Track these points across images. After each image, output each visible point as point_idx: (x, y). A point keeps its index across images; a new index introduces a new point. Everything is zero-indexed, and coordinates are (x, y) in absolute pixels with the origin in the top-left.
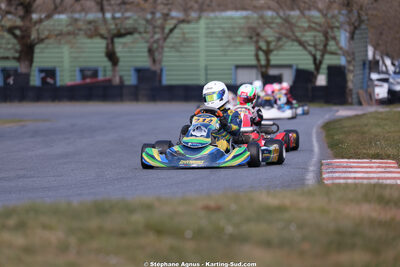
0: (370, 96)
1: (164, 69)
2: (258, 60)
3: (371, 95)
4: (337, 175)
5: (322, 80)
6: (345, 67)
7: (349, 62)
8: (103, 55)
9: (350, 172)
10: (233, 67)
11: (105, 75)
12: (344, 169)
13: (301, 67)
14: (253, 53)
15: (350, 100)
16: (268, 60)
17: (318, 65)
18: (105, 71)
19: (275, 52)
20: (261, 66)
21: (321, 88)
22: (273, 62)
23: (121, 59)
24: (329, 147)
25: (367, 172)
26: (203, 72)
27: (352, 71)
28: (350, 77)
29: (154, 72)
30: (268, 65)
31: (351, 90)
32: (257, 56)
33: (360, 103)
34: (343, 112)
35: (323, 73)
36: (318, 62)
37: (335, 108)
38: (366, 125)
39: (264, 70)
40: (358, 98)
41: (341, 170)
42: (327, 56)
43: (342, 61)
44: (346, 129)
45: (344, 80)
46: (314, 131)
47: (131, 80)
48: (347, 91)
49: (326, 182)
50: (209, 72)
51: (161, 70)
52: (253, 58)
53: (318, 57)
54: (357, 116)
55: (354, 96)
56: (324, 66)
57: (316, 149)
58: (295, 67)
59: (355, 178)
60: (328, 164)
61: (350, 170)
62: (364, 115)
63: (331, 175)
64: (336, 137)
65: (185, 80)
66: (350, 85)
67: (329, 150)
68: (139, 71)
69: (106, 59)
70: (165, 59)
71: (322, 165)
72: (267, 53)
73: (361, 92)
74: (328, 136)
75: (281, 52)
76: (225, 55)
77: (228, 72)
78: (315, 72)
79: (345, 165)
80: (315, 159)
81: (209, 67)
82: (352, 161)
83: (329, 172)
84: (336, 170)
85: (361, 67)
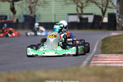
1: (37, 16)
2: (78, 11)
4: (97, 62)
5: (105, 20)
7: (117, 12)
8: (9, 9)
9: (104, 60)
10: (67, 15)
11: (10, 18)
12: (102, 59)
13: (97, 14)
14: (75, 8)
16: (82, 11)
18: (10, 16)
19: (85, 8)
20: (80, 14)
21: (106, 23)
22: (84, 12)
23: (17, 11)
25: (112, 60)
26: (53, 17)
29: (32, 17)
31: (118, 24)
32: (77, 9)
34: (114, 34)
35: (106, 17)
36: (104, 12)
37: (110, 32)
39: (80, 16)
42: (108, 9)
43: (115, 11)
44: (111, 41)
46: (98, 42)
49: (91, 65)
50: (56, 17)
51: (35, 16)
52: (76, 10)
57: (95, 50)
58: (94, 14)
59: (105, 63)
60: (96, 57)
64: (105, 45)
68: (25, 16)
69: (10, 11)
72: (82, 8)
75: (88, 8)
76: (63, 9)
77: (65, 16)
78: (102, 16)
79: (104, 57)
80: (92, 55)
81: (56, 15)
82: (108, 55)
83: (94, 61)
84: (98, 59)
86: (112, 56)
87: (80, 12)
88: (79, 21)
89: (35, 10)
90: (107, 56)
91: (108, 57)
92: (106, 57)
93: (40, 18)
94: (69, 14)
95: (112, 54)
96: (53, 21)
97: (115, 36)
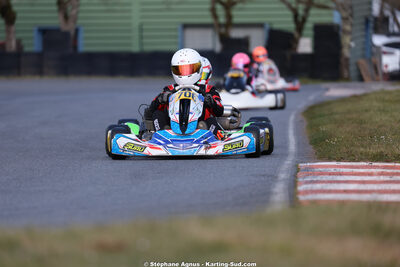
1: (82, 29)
2: (215, 16)
3: (376, 67)
4: (318, 186)
5: (305, 46)
6: (338, 27)
7: (345, 19)
10: (179, 27)
12: (330, 178)
13: (277, 26)
14: (208, 6)
15: (346, 74)
16: (229, 17)
17: (300, 24)
19: (239, 6)
20: (220, 25)
21: (305, 56)
22: (236, 20)
23: (19, 15)
24: (311, 143)
25: (364, 182)
26: (136, 34)
27: (349, 33)
28: (346, 40)
29: (67, 34)
30: (229, 24)
31: (347, 60)
32: (213, 10)
33: (361, 79)
34: (336, 91)
35: (307, 36)
37: (324, 85)
38: (366, 111)
39: (223, 30)
40: (359, 70)
41: (325, 178)
42: (313, 11)
43: (335, 18)
44: (337, 117)
45: (338, 46)
46: (292, 118)
47: (33, 44)
48: (342, 60)
49: (302, 198)
50: (145, 34)
51: (77, 31)
52: (208, 13)
53: (301, 12)
54: (355, 97)
55: (352, 68)
56: (309, 25)
57: (292, 147)
58: (267, 26)
59: (346, 191)
60: (307, 169)
61: (339, 178)
62: (365, 95)
63: (309, 187)
66: (346, 52)
67: (311, 148)
68: (45, 32)
70: (81, 15)
71: (298, 170)
72: (228, 6)
73: (362, 62)
74: (311, 127)
75: (248, 6)
76: (169, 9)
77: (173, 33)
79: (332, 170)
80: (289, 162)
81: (144, 27)
82: (342, 164)
83: (307, 183)
84: (319, 178)
85: (363, 27)
86: (357, 167)
87: (222, 20)
88: (218, 48)
89: (78, 12)
90: (340, 167)
91: (345, 170)
92: (338, 170)
94: (186, 26)
95: (354, 161)
96: (135, 48)
97: (342, 100)
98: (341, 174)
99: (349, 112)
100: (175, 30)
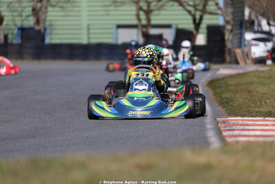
0: (247, 55)
1: (48, 28)
2: (139, 20)
4: (236, 133)
5: (201, 40)
6: (224, 27)
7: (227, 22)
10: (114, 27)
12: (242, 127)
13: (180, 26)
14: (135, 13)
16: (149, 20)
17: (197, 25)
19: (155, 13)
20: (144, 26)
21: (201, 47)
22: (153, 22)
23: (5, 18)
25: (264, 130)
26: (85, 32)
27: (228, 30)
28: (227, 36)
29: (39, 31)
30: (149, 25)
31: (230, 49)
32: (138, 16)
33: (237, 62)
35: (202, 33)
36: (197, 21)
38: (251, 84)
39: (144, 30)
41: (238, 127)
42: (206, 17)
43: (220, 21)
44: (232, 88)
45: (223, 40)
48: (227, 49)
49: (229, 140)
50: (91, 31)
51: (45, 29)
52: (134, 17)
53: (198, 17)
56: (203, 26)
58: (174, 26)
59: (255, 136)
60: (224, 122)
61: (248, 128)
63: (230, 133)
65: (67, 39)
66: (229, 45)
67: (220, 108)
70: (48, 18)
71: (218, 122)
72: (148, 13)
73: (238, 51)
74: (215, 94)
76: (108, 15)
77: (110, 31)
78: (195, 32)
79: (241, 122)
81: (91, 27)
82: (245, 118)
83: (227, 130)
84: (234, 127)
85: (239, 27)
86: (256, 121)
87: (144, 22)
88: (141, 41)
89: (46, 17)
90: (245, 120)
92: (247, 122)
93: (51, 34)
94: (119, 27)
95: (252, 116)
96: (84, 41)
98: (247, 125)
99: (239, 85)
100: (111, 29)
